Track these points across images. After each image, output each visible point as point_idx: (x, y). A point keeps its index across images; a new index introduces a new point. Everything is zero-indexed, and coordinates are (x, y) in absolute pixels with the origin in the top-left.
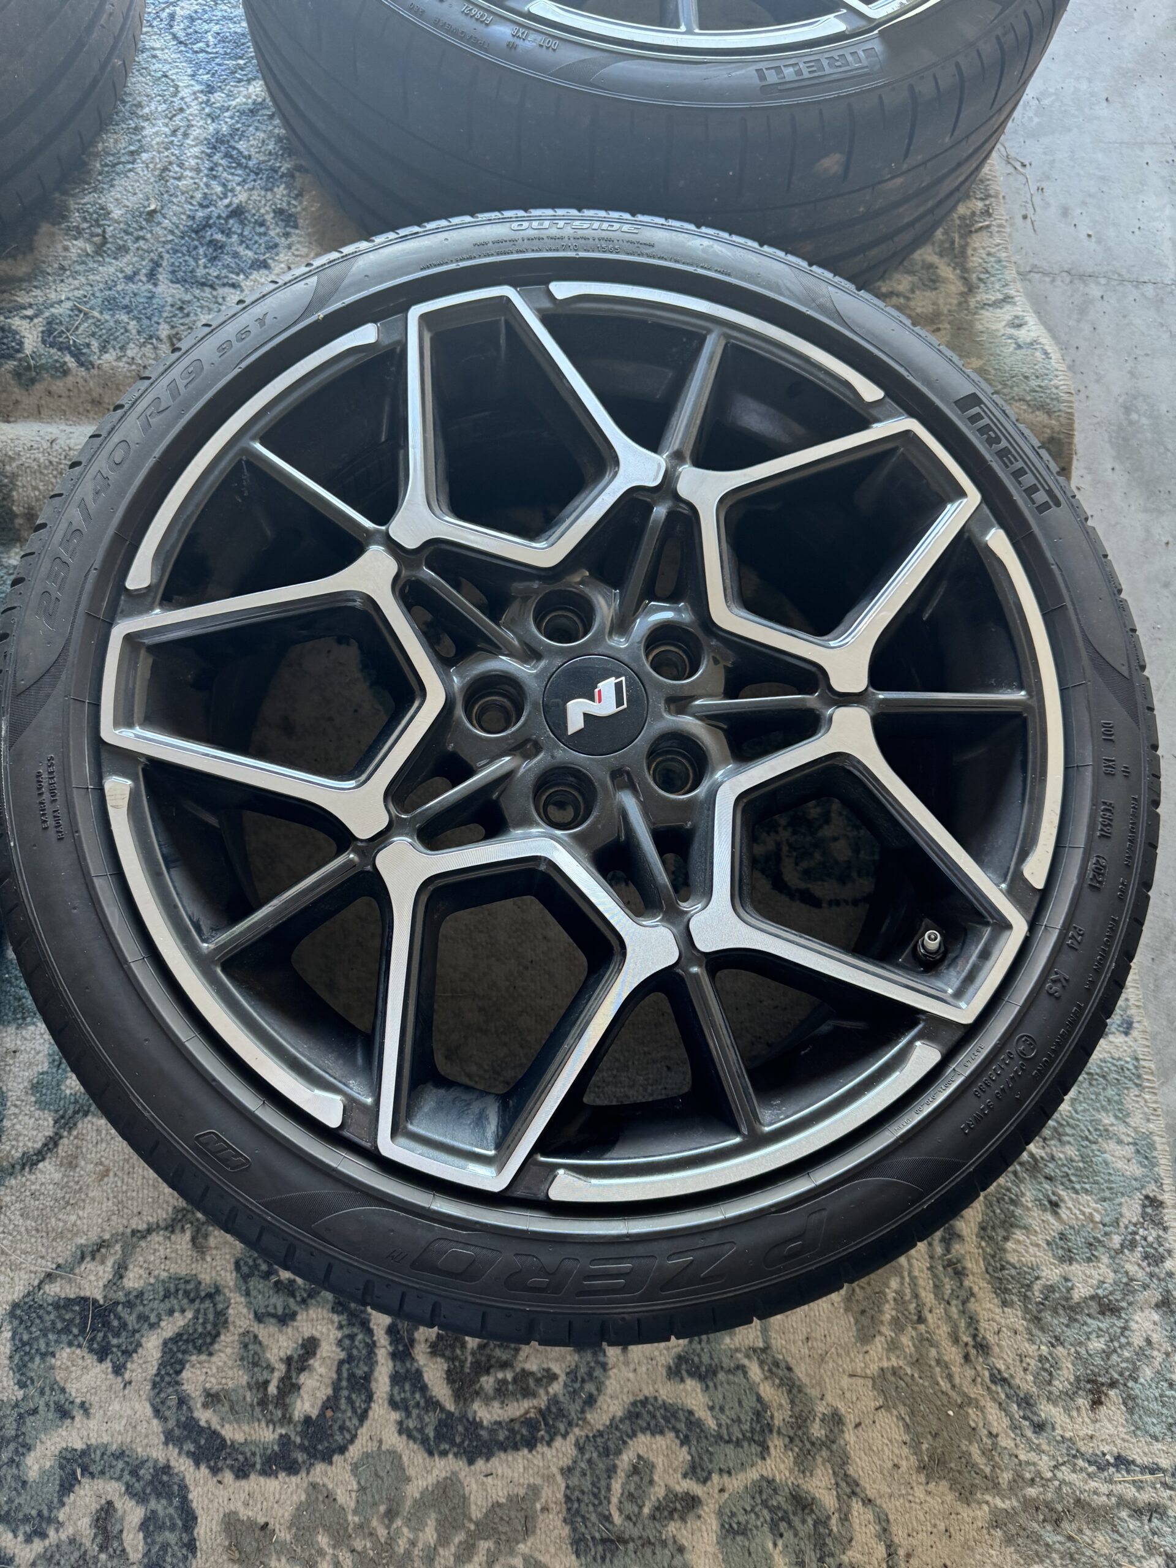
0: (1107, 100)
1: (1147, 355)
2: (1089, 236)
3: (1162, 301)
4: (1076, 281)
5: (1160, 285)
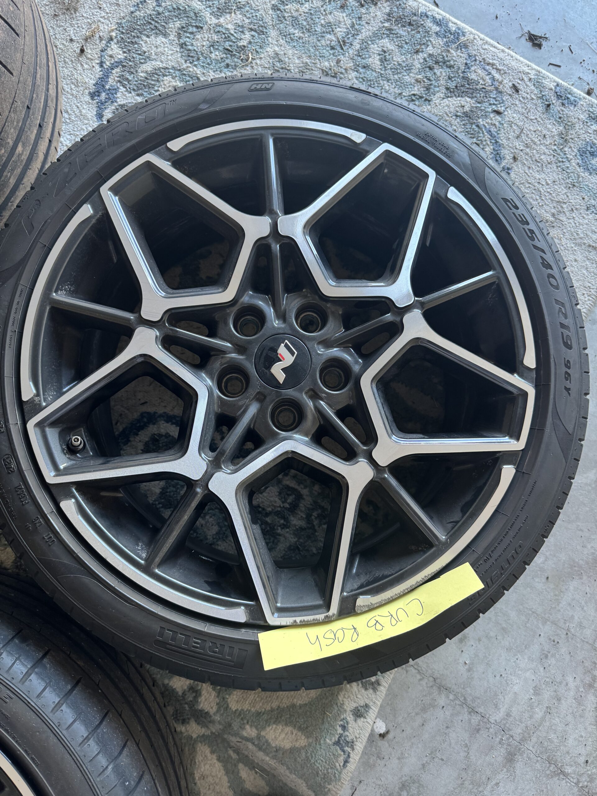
0: (548, 578)
1: (442, 760)
2: (465, 663)
3: (478, 730)
4: (434, 688)
5: (485, 720)
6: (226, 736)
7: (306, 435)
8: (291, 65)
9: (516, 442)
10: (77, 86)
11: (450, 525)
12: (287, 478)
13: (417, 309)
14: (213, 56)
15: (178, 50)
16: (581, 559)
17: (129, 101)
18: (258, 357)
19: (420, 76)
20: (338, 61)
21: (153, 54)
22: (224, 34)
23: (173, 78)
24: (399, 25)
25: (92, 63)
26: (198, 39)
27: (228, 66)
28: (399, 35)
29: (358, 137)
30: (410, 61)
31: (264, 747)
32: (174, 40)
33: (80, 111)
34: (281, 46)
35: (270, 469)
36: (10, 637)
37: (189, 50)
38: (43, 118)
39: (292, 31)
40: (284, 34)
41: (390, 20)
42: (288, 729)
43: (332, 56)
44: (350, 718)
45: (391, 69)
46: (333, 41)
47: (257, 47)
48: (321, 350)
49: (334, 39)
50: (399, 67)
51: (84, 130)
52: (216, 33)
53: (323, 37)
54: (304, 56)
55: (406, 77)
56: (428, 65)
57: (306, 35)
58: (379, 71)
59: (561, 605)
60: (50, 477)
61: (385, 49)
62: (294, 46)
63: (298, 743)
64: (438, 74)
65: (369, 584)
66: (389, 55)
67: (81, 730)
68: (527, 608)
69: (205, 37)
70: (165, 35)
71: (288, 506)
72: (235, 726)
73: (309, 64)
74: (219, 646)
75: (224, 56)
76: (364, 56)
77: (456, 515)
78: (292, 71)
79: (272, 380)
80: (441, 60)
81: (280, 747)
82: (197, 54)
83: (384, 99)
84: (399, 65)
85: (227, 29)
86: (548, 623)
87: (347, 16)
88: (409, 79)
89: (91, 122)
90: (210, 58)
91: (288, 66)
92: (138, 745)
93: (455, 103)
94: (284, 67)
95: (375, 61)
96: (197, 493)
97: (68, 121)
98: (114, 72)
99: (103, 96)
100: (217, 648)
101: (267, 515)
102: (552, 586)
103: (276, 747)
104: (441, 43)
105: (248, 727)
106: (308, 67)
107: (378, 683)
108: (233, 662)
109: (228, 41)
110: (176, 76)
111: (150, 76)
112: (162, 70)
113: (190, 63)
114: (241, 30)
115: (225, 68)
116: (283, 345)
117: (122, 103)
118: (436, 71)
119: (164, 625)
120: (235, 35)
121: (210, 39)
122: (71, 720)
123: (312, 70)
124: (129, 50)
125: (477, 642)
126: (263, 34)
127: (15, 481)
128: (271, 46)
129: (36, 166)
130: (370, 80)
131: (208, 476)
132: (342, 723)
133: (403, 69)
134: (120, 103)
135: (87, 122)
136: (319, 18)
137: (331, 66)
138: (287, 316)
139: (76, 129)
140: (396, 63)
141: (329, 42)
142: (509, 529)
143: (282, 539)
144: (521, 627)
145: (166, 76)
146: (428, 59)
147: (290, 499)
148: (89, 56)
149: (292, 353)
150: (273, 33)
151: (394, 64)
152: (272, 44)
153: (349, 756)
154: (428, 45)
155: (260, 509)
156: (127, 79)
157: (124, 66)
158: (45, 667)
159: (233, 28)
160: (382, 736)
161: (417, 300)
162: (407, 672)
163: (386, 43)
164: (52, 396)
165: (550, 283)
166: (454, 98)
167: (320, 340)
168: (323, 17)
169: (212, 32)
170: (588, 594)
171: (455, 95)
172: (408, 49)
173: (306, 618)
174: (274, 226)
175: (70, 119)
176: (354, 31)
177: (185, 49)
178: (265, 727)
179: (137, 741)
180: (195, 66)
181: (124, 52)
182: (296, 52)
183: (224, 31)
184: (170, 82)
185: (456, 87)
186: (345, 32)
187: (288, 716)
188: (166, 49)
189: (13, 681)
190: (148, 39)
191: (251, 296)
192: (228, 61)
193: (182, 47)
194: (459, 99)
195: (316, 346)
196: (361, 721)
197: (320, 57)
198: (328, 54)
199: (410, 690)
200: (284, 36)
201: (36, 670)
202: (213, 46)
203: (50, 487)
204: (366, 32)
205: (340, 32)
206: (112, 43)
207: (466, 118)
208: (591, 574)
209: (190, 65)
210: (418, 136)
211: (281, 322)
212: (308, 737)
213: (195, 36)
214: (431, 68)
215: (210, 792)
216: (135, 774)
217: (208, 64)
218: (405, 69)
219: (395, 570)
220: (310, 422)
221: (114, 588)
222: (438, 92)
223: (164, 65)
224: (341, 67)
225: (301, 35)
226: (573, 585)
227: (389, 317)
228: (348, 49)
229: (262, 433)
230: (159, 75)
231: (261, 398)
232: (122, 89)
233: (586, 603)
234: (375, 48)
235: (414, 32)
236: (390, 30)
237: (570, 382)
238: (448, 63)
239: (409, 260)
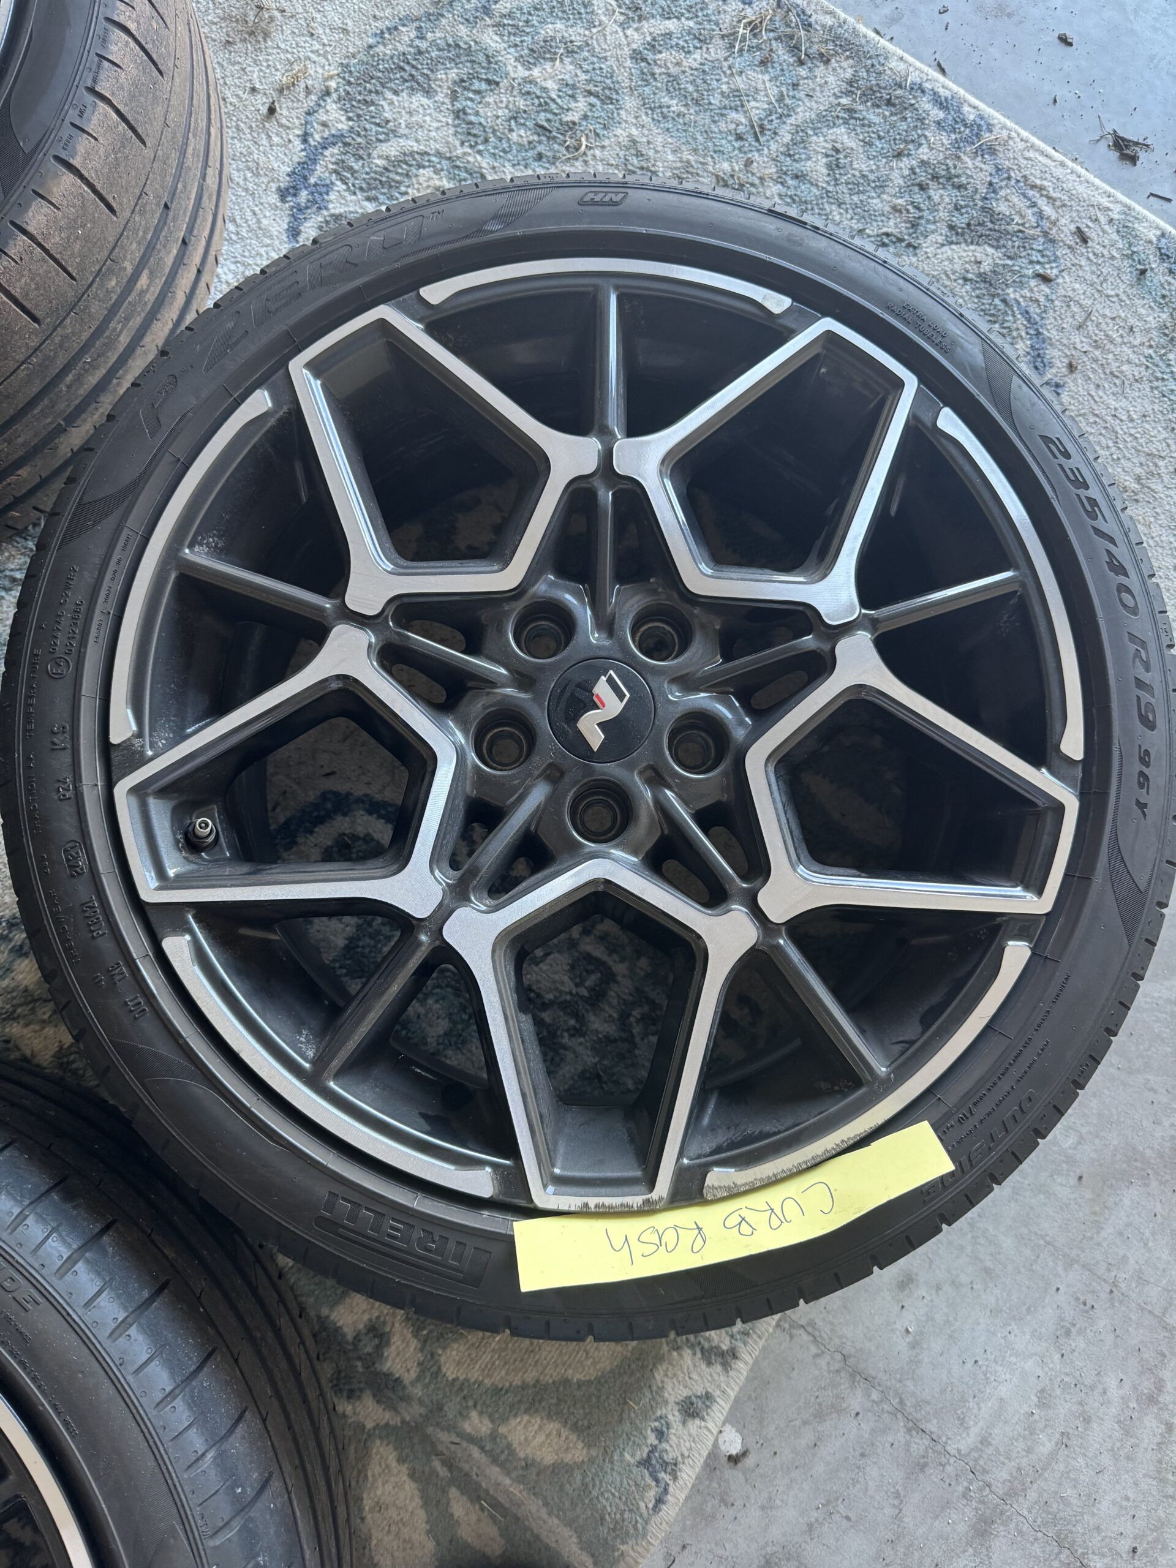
6: (430, 1430)
7: (635, 853)
8: (658, 163)
9: (1036, 899)
10: (257, 175)
11: (898, 1048)
12: (587, 940)
13: (865, 629)
14: (514, 137)
15: (450, 121)
16: (1148, 1147)
17: (351, 209)
18: (556, 697)
19: (900, 201)
20: (749, 163)
21: (403, 126)
22: (538, 97)
23: (437, 172)
24: (869, 104)
25: (288, 134)
26: (489, 104)
27: (540, 157)
28: (866, 122)
29: (777, 303)
30: (884, 172)
31: (503, 1457)
32: (443, 103)
33: (259, 221)
34: (643, 126)
35: (560, 911)
36: (43, 1189)
37: (471, 123)
38: (190, 229)
39: (666, 100)
40: (650, 106)
41: (853, 92)
42: (553, 1426)
43: (736, 152)
44: (674, 1416)
45: (847, 183)
46: (742, 124)
47: (598, 126)
48: (675, 695)
49: (743, 120)
50: (862, 181)
51: (261, 256)
52: (523, 94)
53: (722, 115)
54: (684, 148)
55: (874, 201)
56: (918, 181)
57: (692, 111)
58: (825, 185)
59: (1103, 1234)
60: (149, 889)
61: (839, 146)
62: (668, 130)
63: (570, 1456)
64: (936, 198)
65: (732, 1146)
66: (846, 157)
67: (161, 1378)
68: (1036, 1234)
69: (501, 102)
70: (428, 92)
71: (585, 993)
72: (451, 1409)
73: (693, 163)
74: (437, 1238)
75: (536, 138)
76: (797, 157)
77: (911, 1030)
78: (660, 174)
79: (578, 744)
80: (943, 173)
81: (533, 1460)
82: (485, 131)
83: (830, 237)
84: (864, 176)
85: (544, 89)
86: (1076, 1266)
87: (771, 81)
88: (880, 205)
89: (277, 242)
90: (509, 139)
91: (654, 165)
92: (264, 1421)
93: (964, 254)
94: (645, 165)
95: (817, 167)
96: (420, 944)
97: (234, 237)
98: (327, 153)
99: (304, 195)
100: (434, 1242)
101: (545, 1006)
102: (1088, 1195)
103: (526, 1459)
104: (945, 141)
105: (474, 1414)
106: (690, 170)
107: (734, 1354)
108: (461, 1272)
109: (545, 111)
110: (442, 170)
111: (394, 166)
112: (416, 156)
113: (471, 146)
114: (570, 92)
115: (535, 160)
116: (603, 678)
117: (337, 212)
118: (932, 192)
119: (337, 1189)
120: (559, 101)
121: (511, 106)
122: (145, 1357)
123: (698, 174)
124: (359, 116)
125: (934, 1293)
126: (612, 103)
127: (83, 891)
128: (624, 125)
129: (171, 314)
130: (806, 202)
131: (443, 913)
132: (657, 1424)
133: (869, 185)
134: (333, 211)
135: (268, 241)
136: (718, 80)
137: (733, 170)
138: (616, 626)
139: (247, 254)
140: (857, 173)
141: (733, 126)
142: (1010, 1064)
143: (570, 1056)
144: (1023, 1270)
145: (424, 167)
146: (918, 170)
147: (592, 980)
148: (284, 121)
149: (621, 696)
150: (630, 103)
151: (854, 176)
152: (626, 122)
153: (666, 1491)
154: (920, 145)
155: (532, 995)
156: (350, 169)
157: (346, 144)
158: (104, 1252)
159: (556, 87)
160: (734, 1460)
161: (865, 615)
162: (791, 1337)
163: (842, 135)
164: (165, 739)
165: (1121, 600)
166: (963, 245)
167: (674, 676)
168: (726, 80)
169: (515, 93)
170: (1159, 1216)
171: (966, 241)
172: (882, 148)
173: (608, 1201)
174: (607, 457)
175: (238, 234)
176: (782, 109)
177: (464, 120)
178: (508, 1418)
179: (264, 1415)
180: (480, 152)
181: (349, 119)
182: (670, 140)
183: (538, 93)
184: (430, 179)
185: (969, 225)
186: (764, 110)
187: (554, 1401)
188: (428, 118)
189: (43, 1272)
190: (395, 98)
191: (552, 584)
192: (541, 148)
193: (458, 117)
194: (972, 247)
195: (666, 685)
196: (694, 1425)
197: (715, 152)
198: (730, 148)
199: (794, 1374)
200: (650, 108)
201: (87, 1255)
202: (515, 118)
203: (147, 908)
204: (804, 113)
205: (757, 108)
206: (329, 100)
207: (982, 285)
208: (1167, 1177)
209: (469, 150)
210: (889, 309)
211: (604, 636)
212: (589, 1447)
213: (483, 97)
214: (923, 187)
215: (391, 1537)
216: (255, 1475)
217: (504, 151)
218: (873, 185)
219: (786, 1125)
220: (643, 827)
221: (248, 1110)
222: (933, 232)
223: (422, 147)
224: (753, 174)
225: (683, 109)
226: (1130, 1196)
227: (808, 641)
228: (768, 141)
229: (550, 841)
230: (411, 166)
231: (554, 774)
232: (340, 186)
233: (1153, 1233)
234: (819, 143)
235: (895, 118)
236: (850, 111)
237: (1148, 793)
238: (956, 180)
239: (856, 538)
